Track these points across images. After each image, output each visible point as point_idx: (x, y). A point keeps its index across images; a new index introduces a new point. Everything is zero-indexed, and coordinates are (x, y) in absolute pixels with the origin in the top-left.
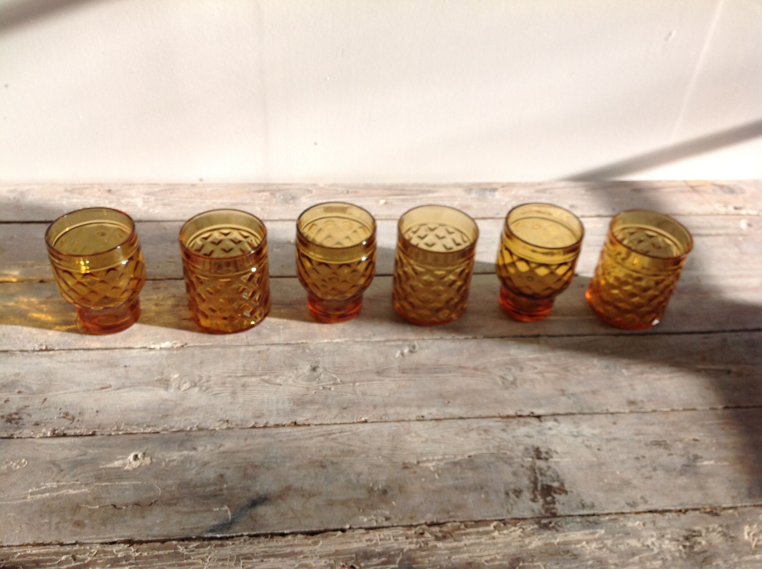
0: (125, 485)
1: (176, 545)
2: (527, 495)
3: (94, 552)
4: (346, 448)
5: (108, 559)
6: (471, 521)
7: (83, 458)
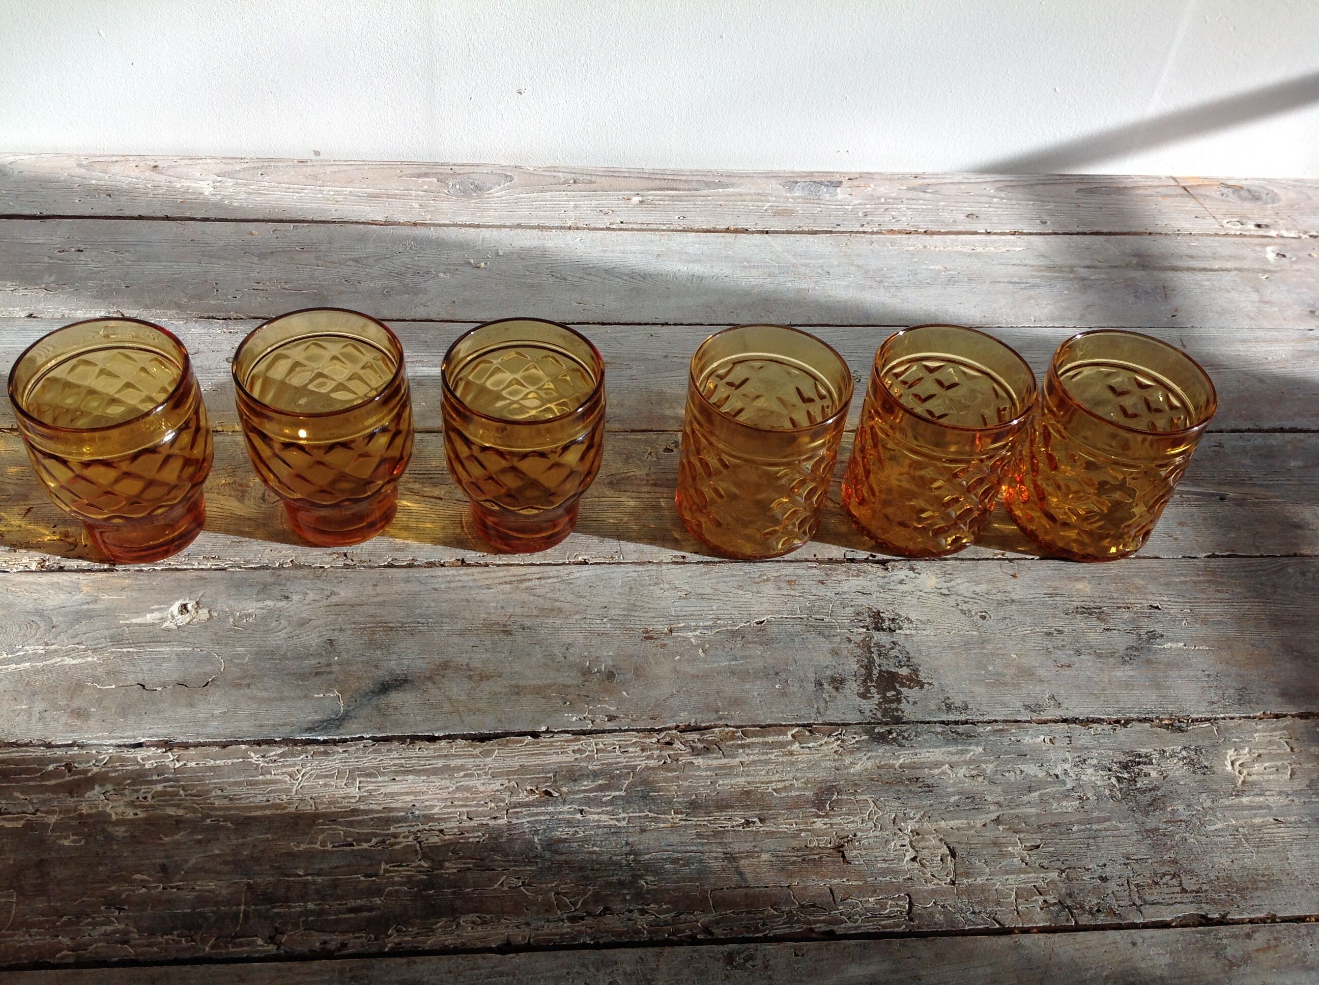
0: (161, 653)
1: (246, 751)
2: (853, 687)
3: (104, 758)
4: (548, 605)
5: (127, 770)
6: (755, 726)
7: (91, 606)
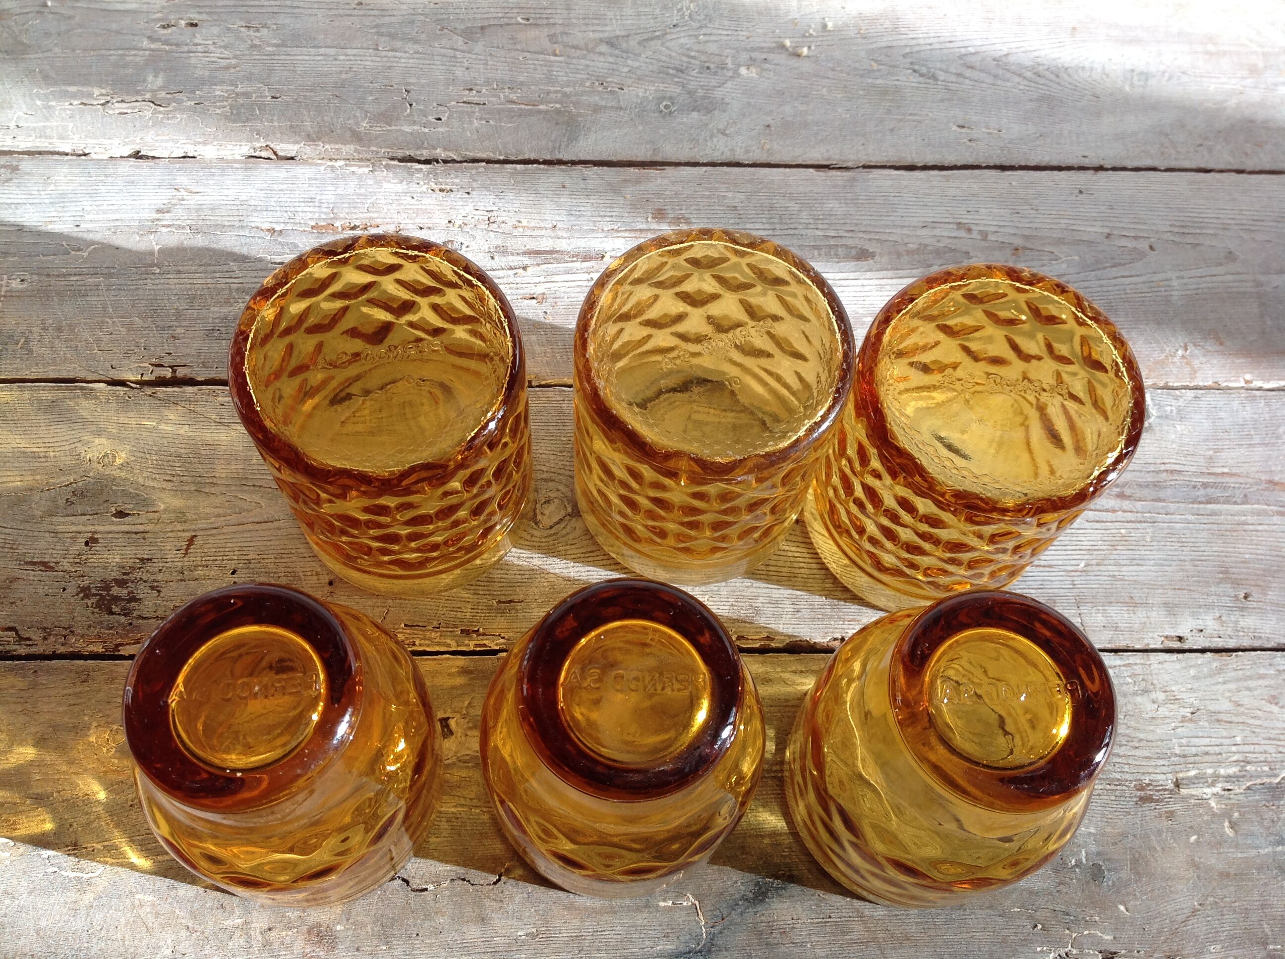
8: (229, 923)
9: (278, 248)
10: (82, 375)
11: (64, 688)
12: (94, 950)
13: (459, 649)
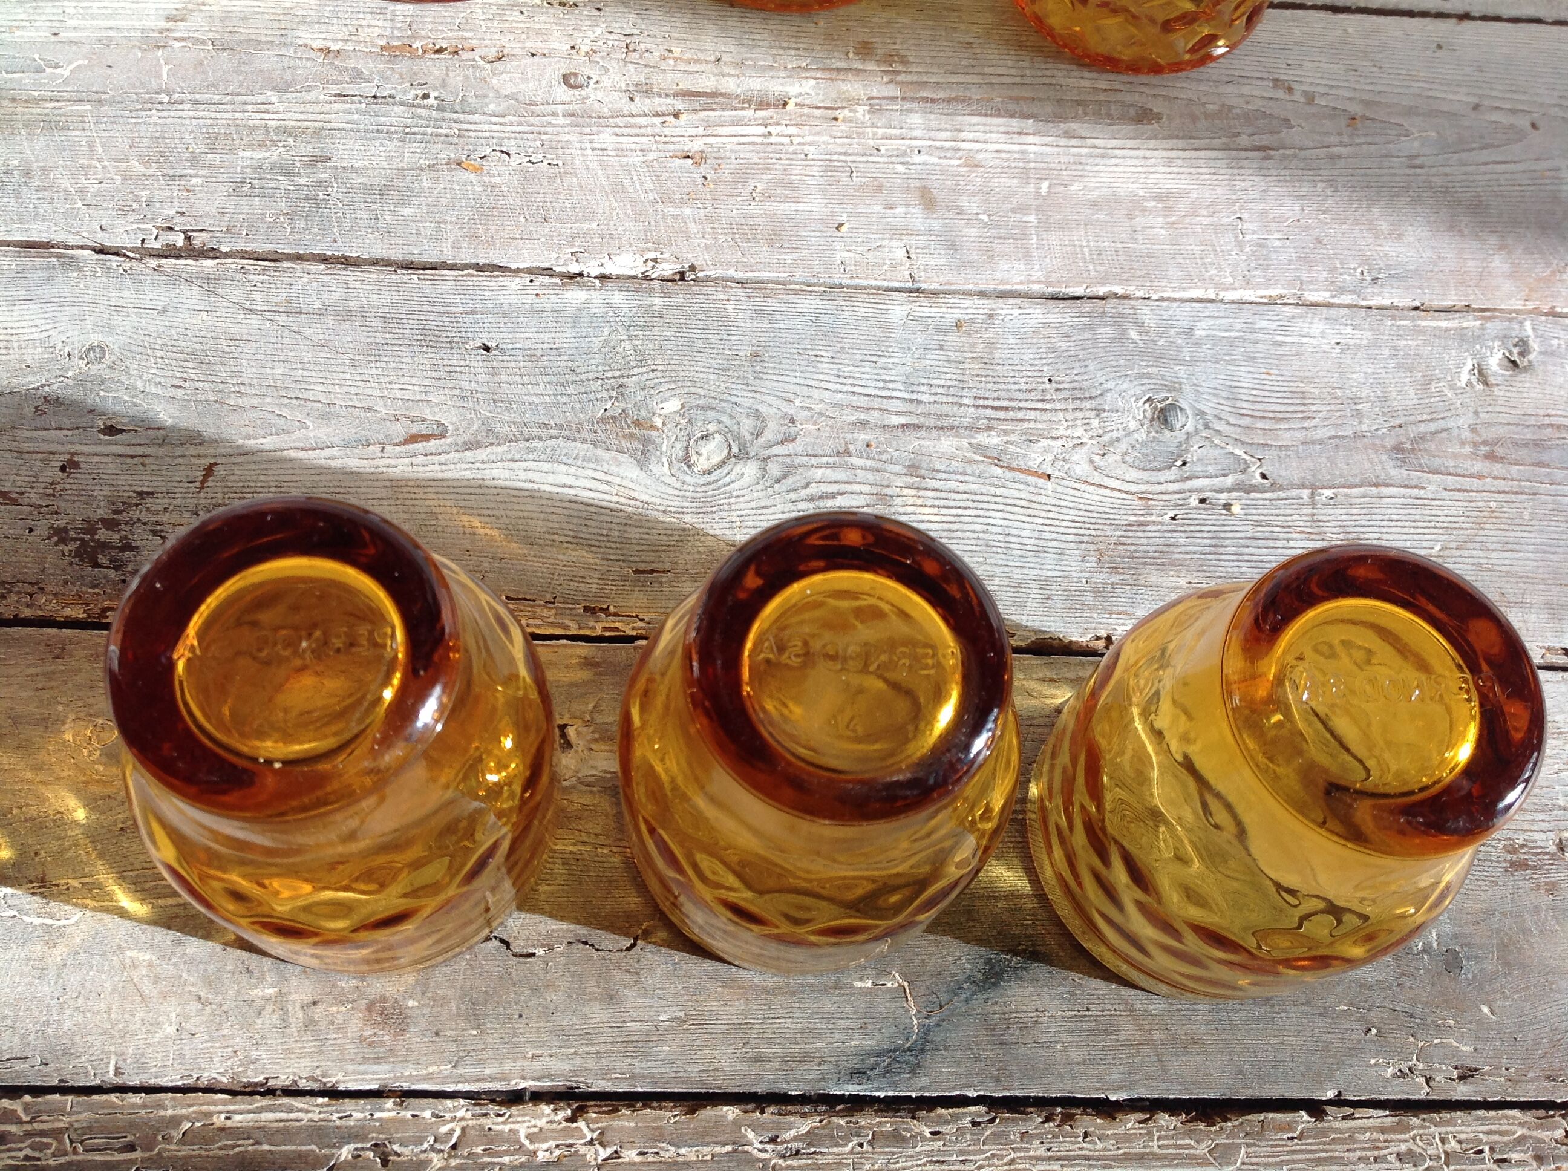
1: (737, 1124)
3: (449, 1133)
8: (257, 992)
9: (334, 75)
10: (59, 237)
11: (28, 666)
12: (68, 1024)
13: (582, 632)
